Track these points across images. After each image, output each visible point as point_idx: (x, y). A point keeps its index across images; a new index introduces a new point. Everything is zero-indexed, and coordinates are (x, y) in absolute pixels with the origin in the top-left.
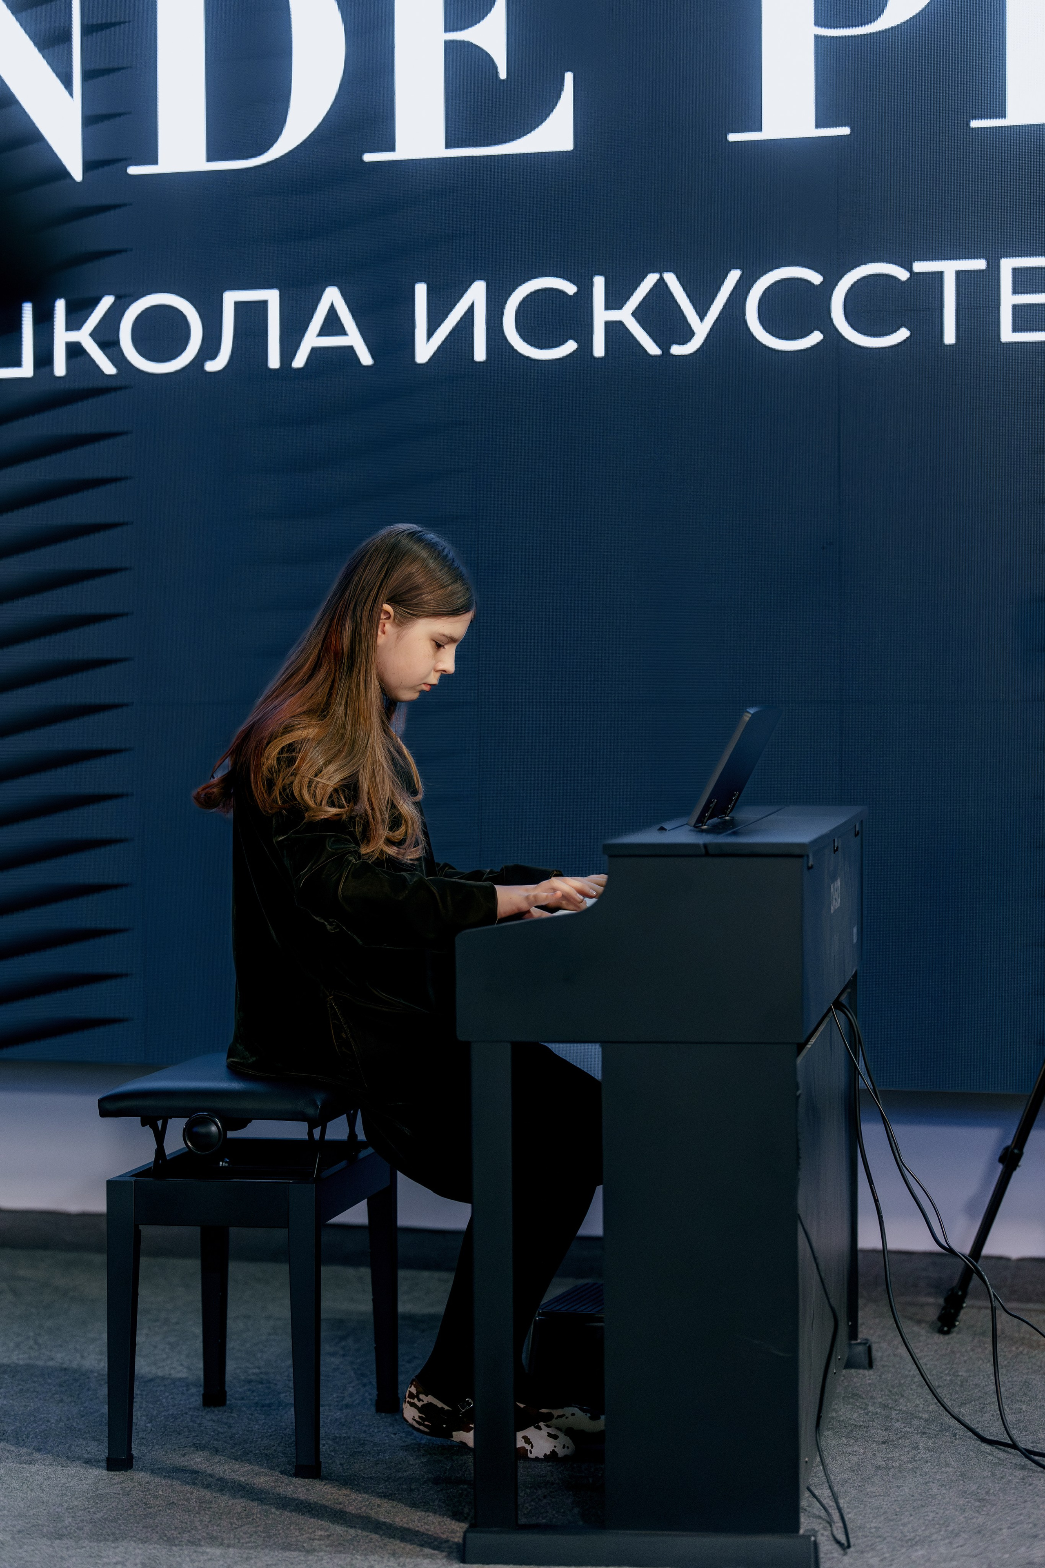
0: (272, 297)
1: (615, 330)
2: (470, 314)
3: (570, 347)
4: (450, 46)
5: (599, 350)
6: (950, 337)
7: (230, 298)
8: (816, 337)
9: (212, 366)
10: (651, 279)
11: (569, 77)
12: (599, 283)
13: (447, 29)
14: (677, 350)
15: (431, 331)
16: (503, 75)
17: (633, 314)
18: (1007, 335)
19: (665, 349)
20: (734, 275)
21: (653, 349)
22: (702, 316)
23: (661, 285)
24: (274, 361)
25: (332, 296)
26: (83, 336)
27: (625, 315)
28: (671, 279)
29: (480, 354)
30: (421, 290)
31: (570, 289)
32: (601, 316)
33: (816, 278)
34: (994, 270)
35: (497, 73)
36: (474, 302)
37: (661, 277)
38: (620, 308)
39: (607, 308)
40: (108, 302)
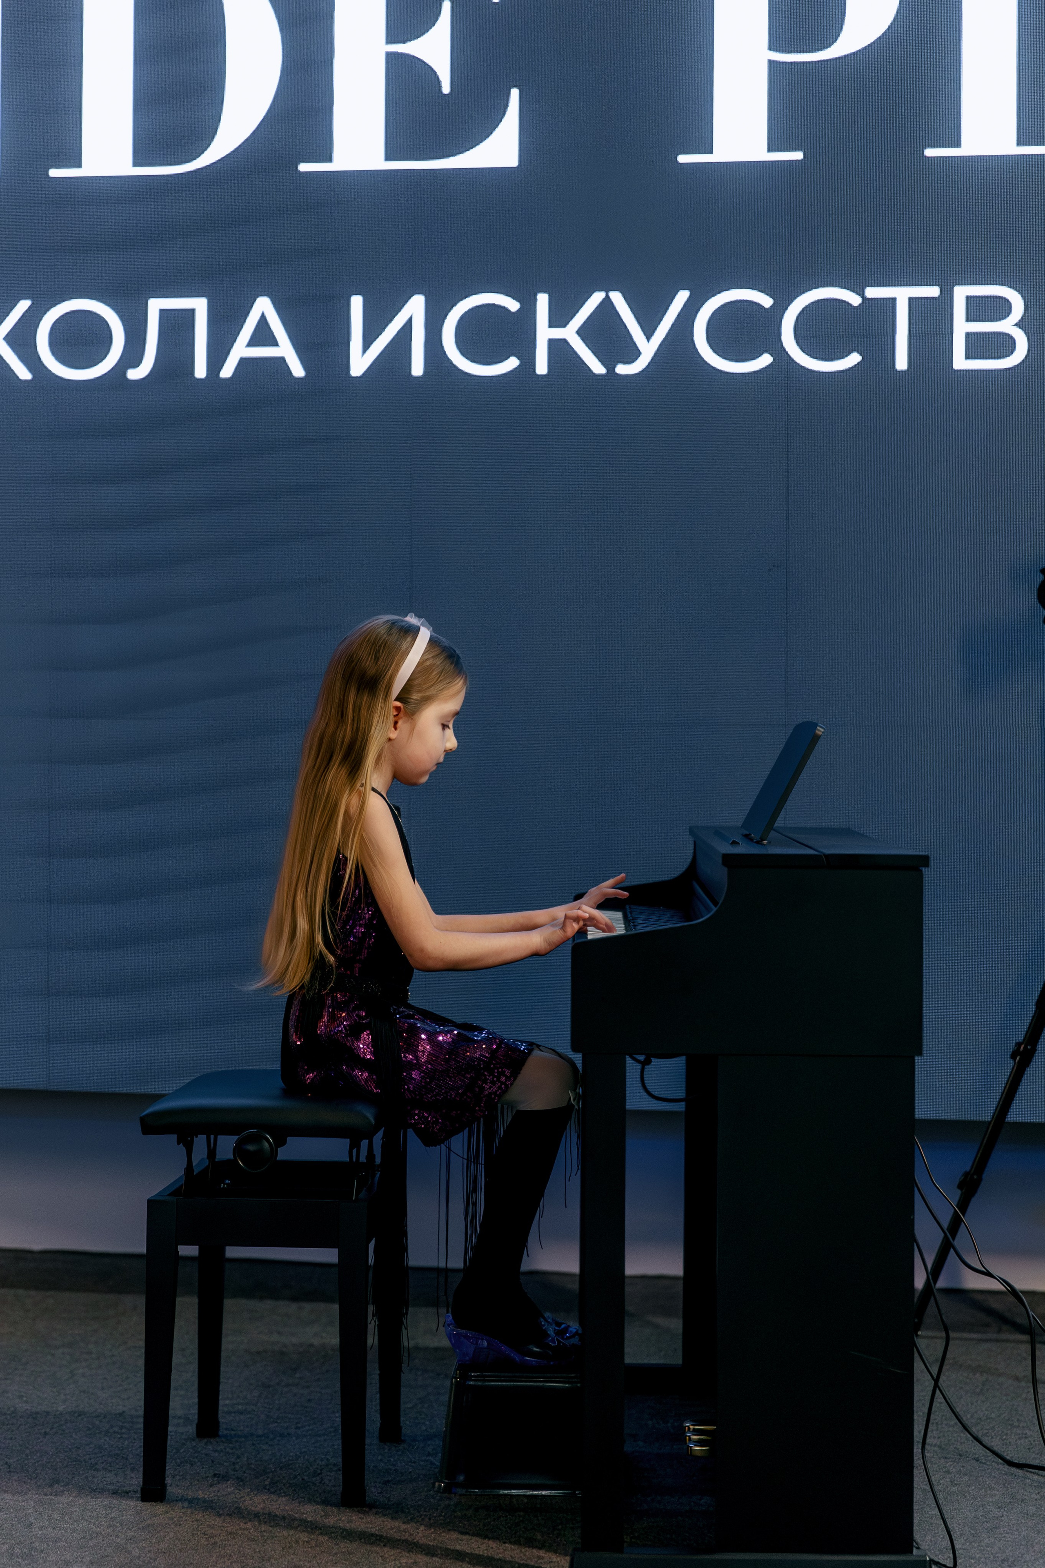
0: (200, 306)
1: (558, 348)
2: (407, 327)
3: (512, 363)
4: (391, 58)
5: (542, 367)
6: (902, 363)
7: (156, 306)
8: (766, 360)
9: (134, 374)
10: (598, 297)
11: (515, 93)
12: (543, 301)
13: (390, 40)
14: (622, 369)
15: (367, 343)
16: (446, 89)
17: (578, 332)
18: (960, 362)
19: (611, 369)
20: (682, 296)
21: (597, 368)
22: (649, 336)
23: (607, 305)
24: (200, 371)
25: (263, 306)
27: (570, 333)
28: (617, 298)
29: (418, 368)
30: (357, 303)
31: (513, 305)
32: (544, 333)
33: (766, 301)
34: (947, 298)
35: (440, 87)
36: (412, 315)
37: (607, 297)
38: (565, 326)
39: (551, 326)
40: (24, 305)
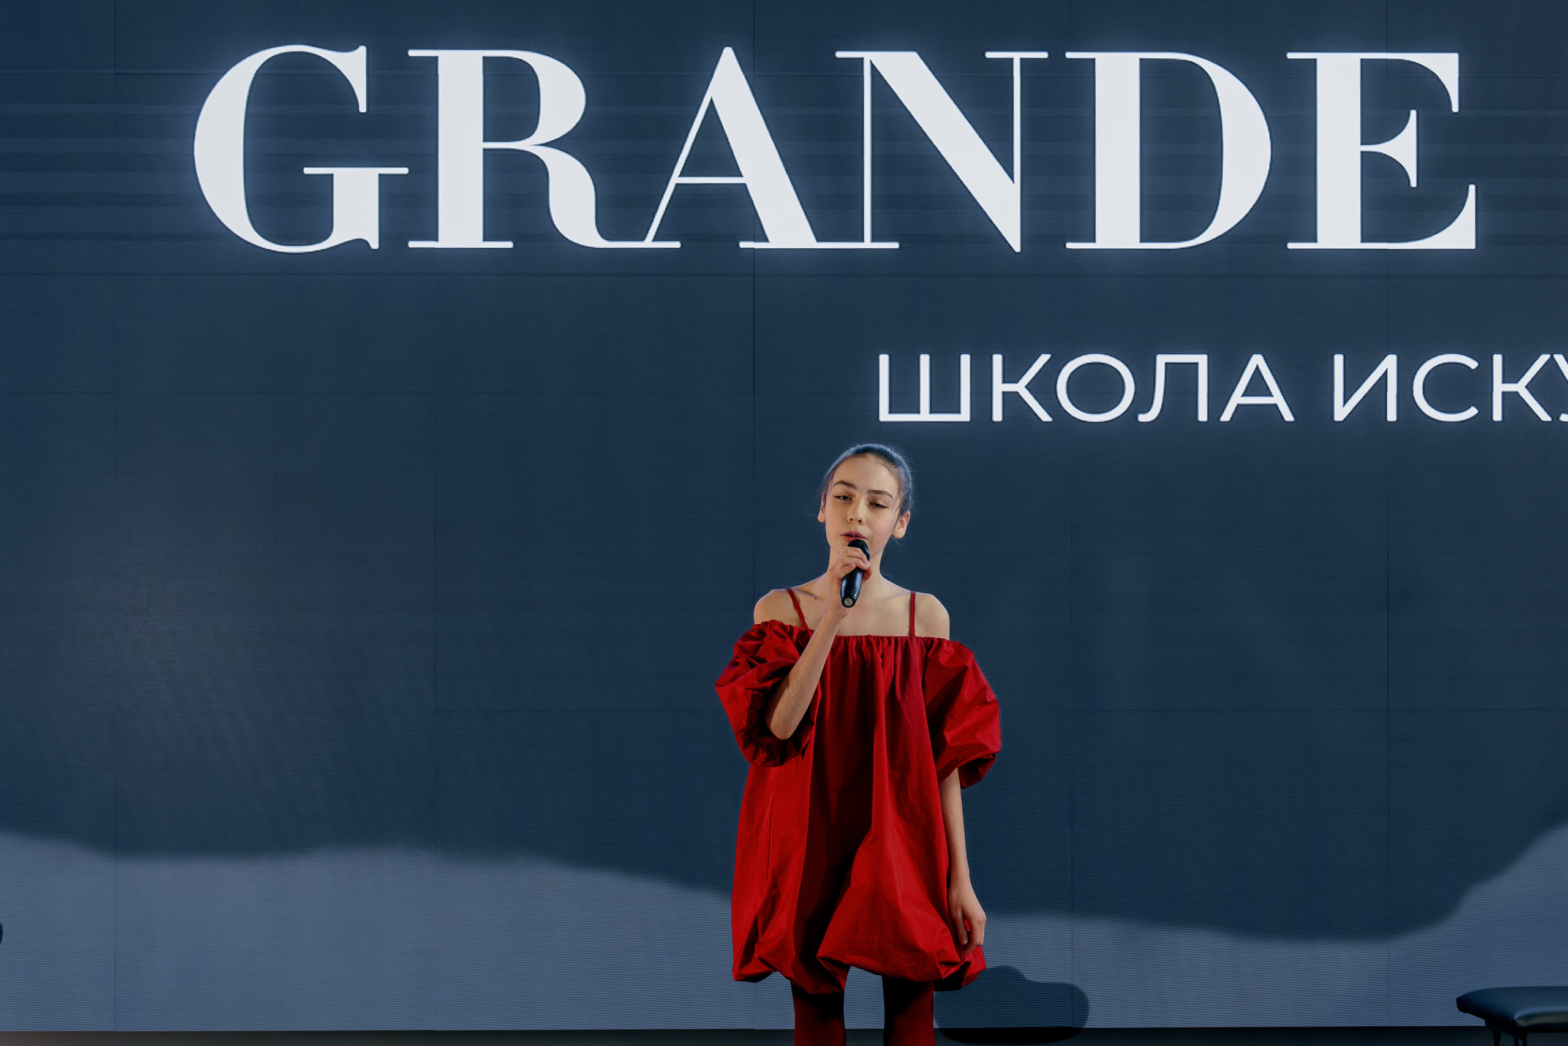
0: (1202, 361)
1: (1511, 399)
2: (1382, 382)
3: (1472, 412)
4: (1365, 156)
5: (1497, 416)
7: (1162, 360)
9: (1143, 418)
10: (1544, 358)
11: (1472, 188)
12: (1498, 359)
13: (1364, 142)
14: (1565, 418)
15: (1347, 395)
16: (1414, 184)
17: (1527, 387)
19: (1555, 416)
21: (1545, 417)
23: (1552, 364)
24: (1203, 416)
25: (1257, 361)
26: (1020, 387)
27: (1520, 387)
28: (1557, 356)
29: (1392, 416)
30: (1339, 360)
31: (1473, 364)
32: (1499, 387)
35: (1409, 182)
36: (1386, 371)
37: (1552, 357)
38: (1517, 382)
39: (1504, 382)
40: (1044, 358)
